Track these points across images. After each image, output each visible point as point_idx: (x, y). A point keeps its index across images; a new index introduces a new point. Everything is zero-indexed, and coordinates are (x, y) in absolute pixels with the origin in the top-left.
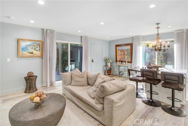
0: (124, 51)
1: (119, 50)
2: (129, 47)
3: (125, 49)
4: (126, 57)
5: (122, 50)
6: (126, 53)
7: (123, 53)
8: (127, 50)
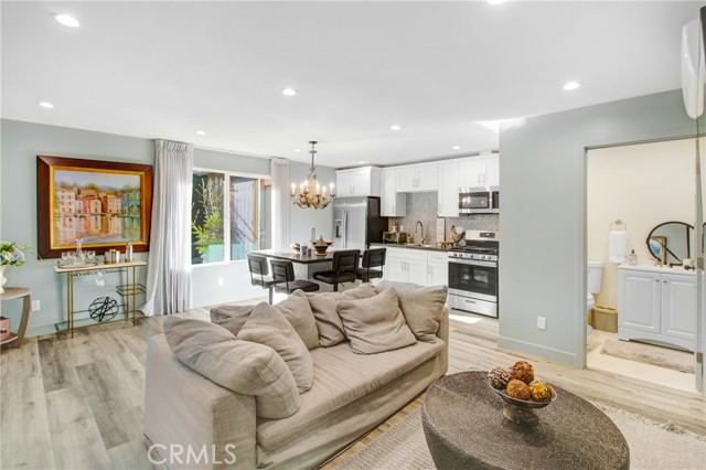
0: (102, 195)
1: (65, 187)
2: (133, 180)
3: (110, 189)
4: (116, 224)
5: (92, 192)
6: (115, 205)
7: (95, 205)
8: (123, 192)
